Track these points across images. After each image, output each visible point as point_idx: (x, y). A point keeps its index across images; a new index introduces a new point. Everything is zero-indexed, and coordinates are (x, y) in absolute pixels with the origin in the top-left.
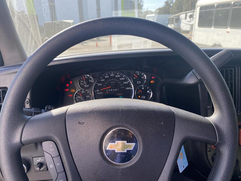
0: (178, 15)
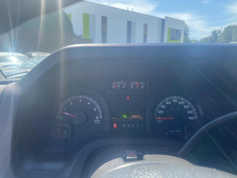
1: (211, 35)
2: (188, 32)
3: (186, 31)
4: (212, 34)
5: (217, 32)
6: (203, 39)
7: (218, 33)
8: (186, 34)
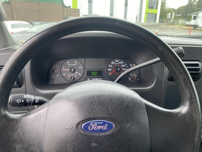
0: (197, 13)
4: (188, 3)
6: (179, 8)
7: (193, 2)
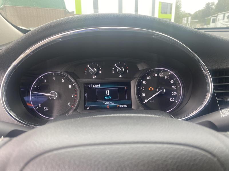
1: (204, 8)
2: (180, 5)
3: (178, 5)
4: (206, 7)
5: (211, 4)
6: (196, 12)
7: (211, 6)
8: (178, 8)
